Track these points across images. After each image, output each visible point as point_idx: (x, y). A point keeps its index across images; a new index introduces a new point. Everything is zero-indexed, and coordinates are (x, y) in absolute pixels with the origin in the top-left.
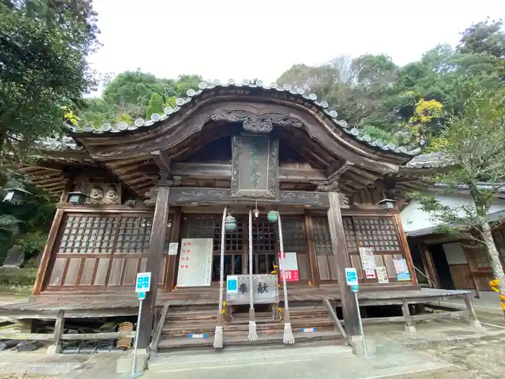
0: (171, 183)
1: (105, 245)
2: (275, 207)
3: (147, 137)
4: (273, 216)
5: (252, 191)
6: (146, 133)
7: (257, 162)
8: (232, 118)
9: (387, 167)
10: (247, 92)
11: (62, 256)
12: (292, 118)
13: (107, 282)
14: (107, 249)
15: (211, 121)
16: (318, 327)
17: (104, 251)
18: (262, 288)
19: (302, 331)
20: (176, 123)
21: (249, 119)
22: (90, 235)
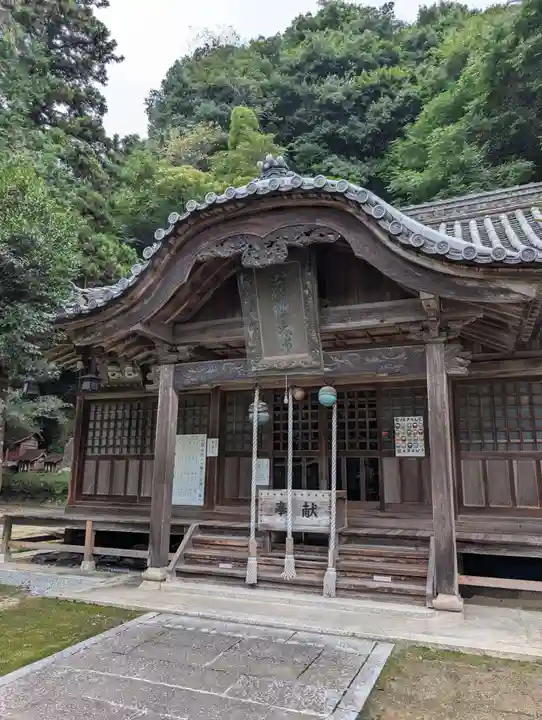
0: (174, 357)
1: (133, 442)
2: (327, 381)
3: (122, 308)
4: (327, 396)
5: (282, 359)
6: (118, 305)
7: (285, 308)
8: (225, 252)
9: (507, 292)
10: (240, 205)
11: (91, 458)
12: (319, 227)
13: (139, 491)
14: (136, 447)
15: (198, 264)
16: (397, 577)
17: (132, 450)
18: (309, 510)
19: (371, 578)
20: (152, 281)
21: (250, 246)
22: (115, 429)
